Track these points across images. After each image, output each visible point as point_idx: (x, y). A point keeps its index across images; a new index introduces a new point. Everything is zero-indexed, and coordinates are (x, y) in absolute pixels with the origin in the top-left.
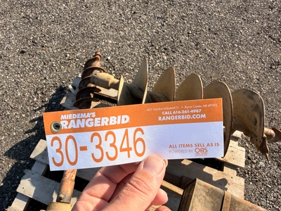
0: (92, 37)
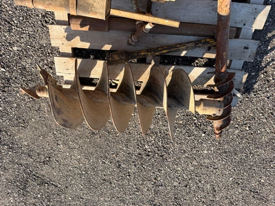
0: (226, 152)
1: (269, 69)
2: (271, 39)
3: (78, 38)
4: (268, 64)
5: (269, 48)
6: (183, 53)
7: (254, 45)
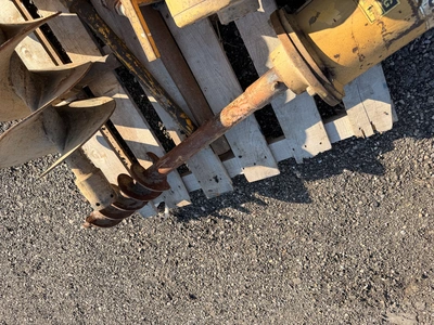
1: (221, 223)
2: (253, 199)
4: (226, 217)
5: (243, 205)
6: (152, 99)
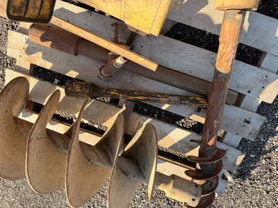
1: (274, 155)
3: (40, 54)
4: (274, 148)
6: (165, 107)
7: (258, 121)
